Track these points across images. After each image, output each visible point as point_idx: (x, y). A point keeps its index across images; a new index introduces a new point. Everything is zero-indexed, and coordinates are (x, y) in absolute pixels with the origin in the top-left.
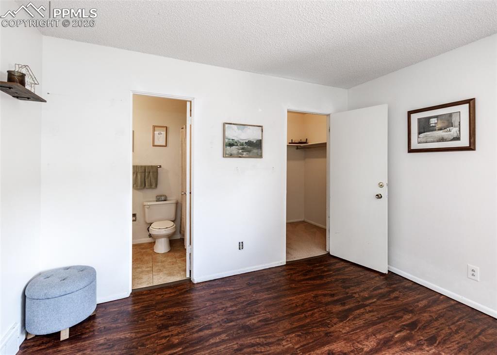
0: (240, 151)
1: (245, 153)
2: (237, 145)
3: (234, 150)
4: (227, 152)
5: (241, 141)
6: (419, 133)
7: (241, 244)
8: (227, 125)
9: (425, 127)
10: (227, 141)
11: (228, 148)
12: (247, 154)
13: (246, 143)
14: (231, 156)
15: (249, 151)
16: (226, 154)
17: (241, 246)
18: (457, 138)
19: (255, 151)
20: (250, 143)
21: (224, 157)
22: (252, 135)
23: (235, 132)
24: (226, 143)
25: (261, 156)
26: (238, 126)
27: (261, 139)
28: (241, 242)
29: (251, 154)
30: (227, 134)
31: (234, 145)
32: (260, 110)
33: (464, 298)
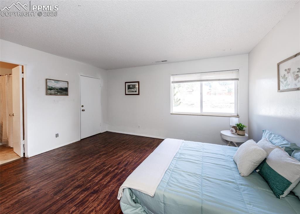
0: (56, 92)
1: (59, 93)
2: (54, 90)
3: (53, 92)
4: (49, 93)
5: (57, 88)
6: (128, 89)
7: (57, 135)
8: (48, 80)
9: (129, 88)
10: (48, 87)
11: (49, 91)
12: (60, 94)
13: (59, 89)
14: (51, 94)
15: (61, 93)
16: (48, 94)
17: (57, 136)
18: (136, 92)
19: (65, 92)
20: (61, 89)
21: (46, 95)
22: (63, 85)
23: (53, 83)
24: (48, 88)
25: (67, 95)
26: (55, 81)
27: (67, 87)
28: (57, 134)
29: (62, 94)
30: (48, 84)
31: (52, 90)
32: (67, 74)
33: (135, 134)
